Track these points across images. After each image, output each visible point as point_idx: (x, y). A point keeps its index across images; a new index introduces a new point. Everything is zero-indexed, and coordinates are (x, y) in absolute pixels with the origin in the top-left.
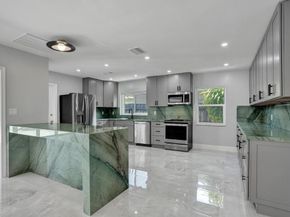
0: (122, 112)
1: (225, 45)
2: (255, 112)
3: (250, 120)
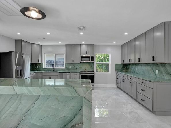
0: (45, 66)
1: (126, 34)
2: (123, 67)
3: (121, 71)
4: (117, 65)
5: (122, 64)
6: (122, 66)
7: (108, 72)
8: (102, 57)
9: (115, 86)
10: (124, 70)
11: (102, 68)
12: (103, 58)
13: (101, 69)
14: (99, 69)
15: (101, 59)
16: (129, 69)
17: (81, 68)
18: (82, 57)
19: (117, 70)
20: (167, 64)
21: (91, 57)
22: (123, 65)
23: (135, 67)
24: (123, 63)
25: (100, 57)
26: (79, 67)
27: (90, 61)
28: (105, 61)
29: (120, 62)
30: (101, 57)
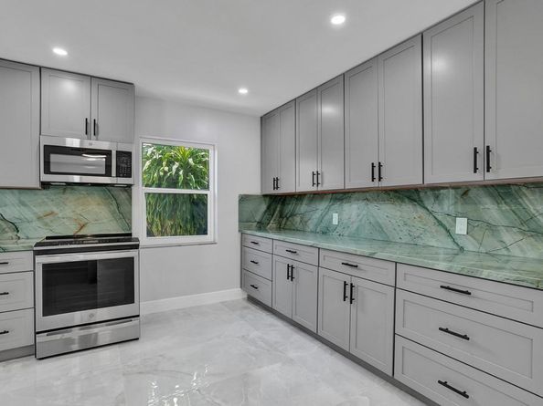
2: (269, 207)
3: (261, 226)
4: (244, 199)
5: (265, 196)
6: (264, 207)
7: (205, 232)
8: (170, 163)
9: (236, 294)
10: (272, 224)
11: (171, 217)
12: (174, 168)
13: (169, 223)
14: (157, 220)
15: (165, 173)
16: (298, 219)
17: (47, 220)
18: (50, 150)
19: (244, 222)
20: (524, 190)
21: (119, 153)
22: (268, 199)
23: (328, 209)
24: (276, 192)
25: (159, 162)
26: (36, 210)
27: (108, 174)
28: (186, 184)
29: (255, 188)
30: (167, 165)
